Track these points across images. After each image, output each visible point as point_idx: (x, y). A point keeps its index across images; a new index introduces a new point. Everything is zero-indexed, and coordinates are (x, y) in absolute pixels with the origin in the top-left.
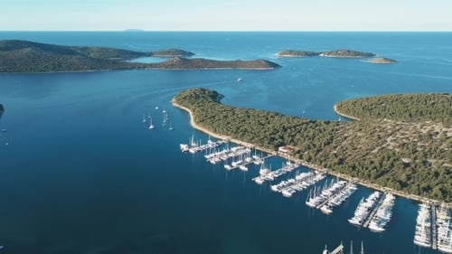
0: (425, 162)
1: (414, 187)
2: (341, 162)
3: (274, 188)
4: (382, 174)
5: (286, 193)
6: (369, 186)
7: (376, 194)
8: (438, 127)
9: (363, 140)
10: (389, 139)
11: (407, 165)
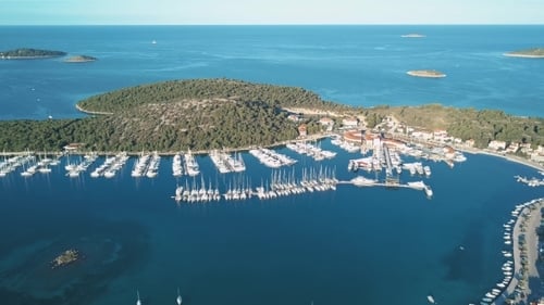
0: (197, 128)
1: (199, 145)
2: (134, 143)
3: (95, 174)
4: (172, 142)
5: (108, 174)
6: (167, 154)
7: (177, 157)
8: (194, 102)
9: (142, 123)
10: (163, 118)
11: (187, 133)
